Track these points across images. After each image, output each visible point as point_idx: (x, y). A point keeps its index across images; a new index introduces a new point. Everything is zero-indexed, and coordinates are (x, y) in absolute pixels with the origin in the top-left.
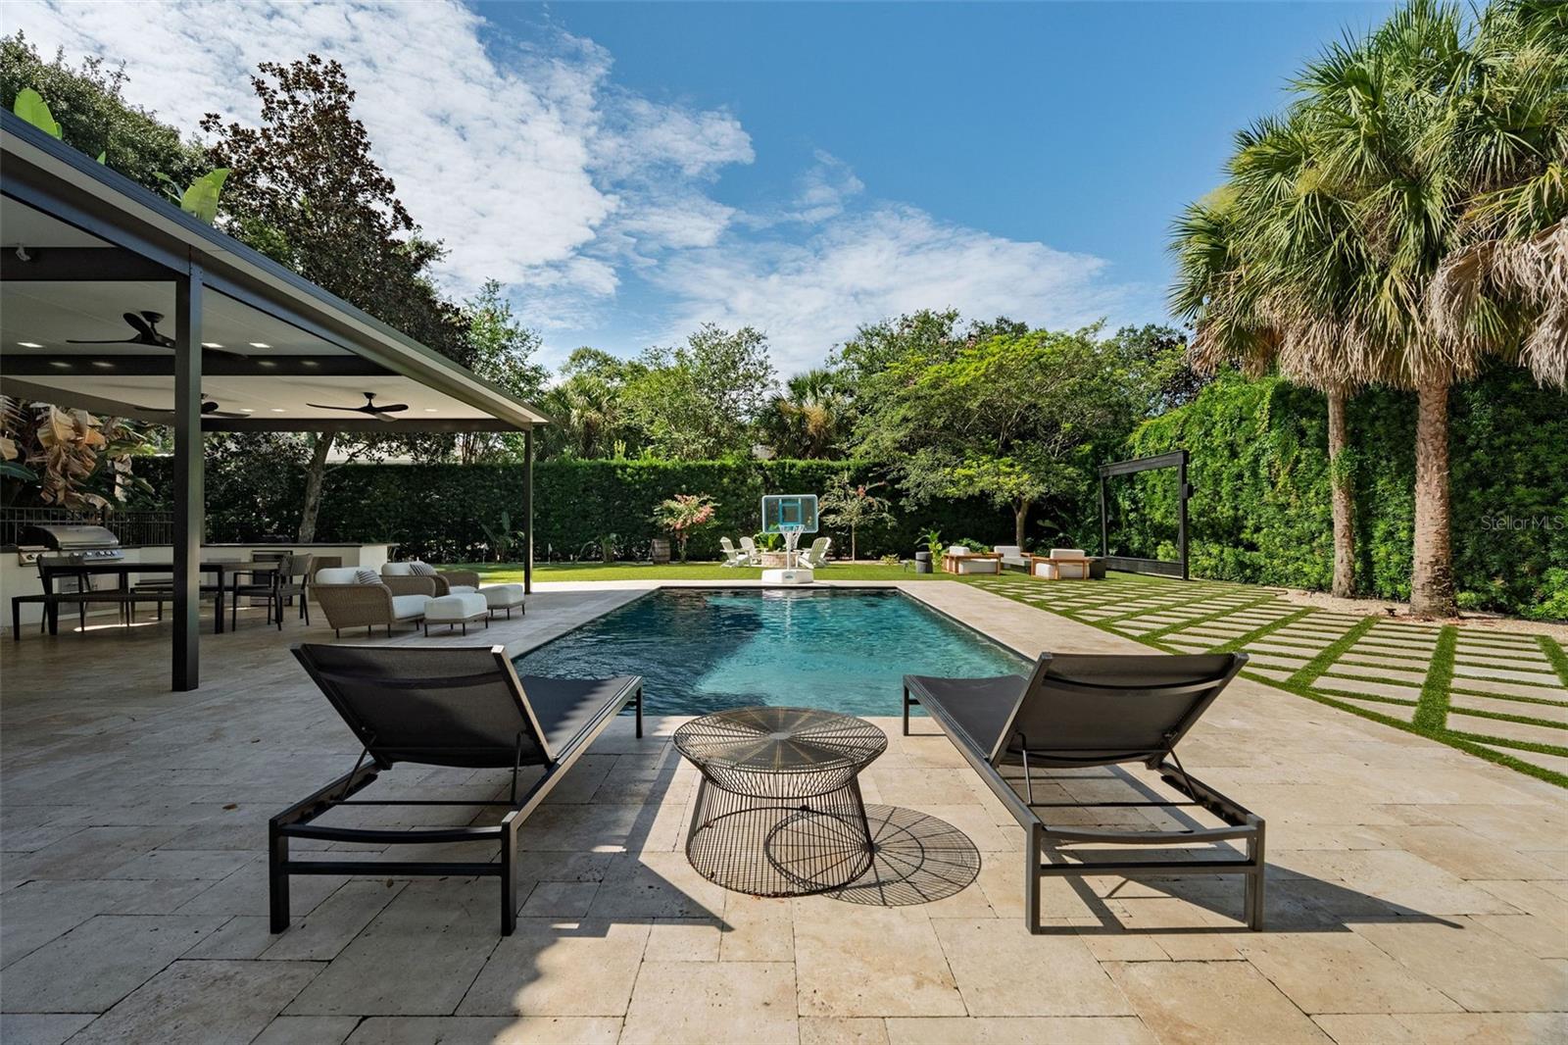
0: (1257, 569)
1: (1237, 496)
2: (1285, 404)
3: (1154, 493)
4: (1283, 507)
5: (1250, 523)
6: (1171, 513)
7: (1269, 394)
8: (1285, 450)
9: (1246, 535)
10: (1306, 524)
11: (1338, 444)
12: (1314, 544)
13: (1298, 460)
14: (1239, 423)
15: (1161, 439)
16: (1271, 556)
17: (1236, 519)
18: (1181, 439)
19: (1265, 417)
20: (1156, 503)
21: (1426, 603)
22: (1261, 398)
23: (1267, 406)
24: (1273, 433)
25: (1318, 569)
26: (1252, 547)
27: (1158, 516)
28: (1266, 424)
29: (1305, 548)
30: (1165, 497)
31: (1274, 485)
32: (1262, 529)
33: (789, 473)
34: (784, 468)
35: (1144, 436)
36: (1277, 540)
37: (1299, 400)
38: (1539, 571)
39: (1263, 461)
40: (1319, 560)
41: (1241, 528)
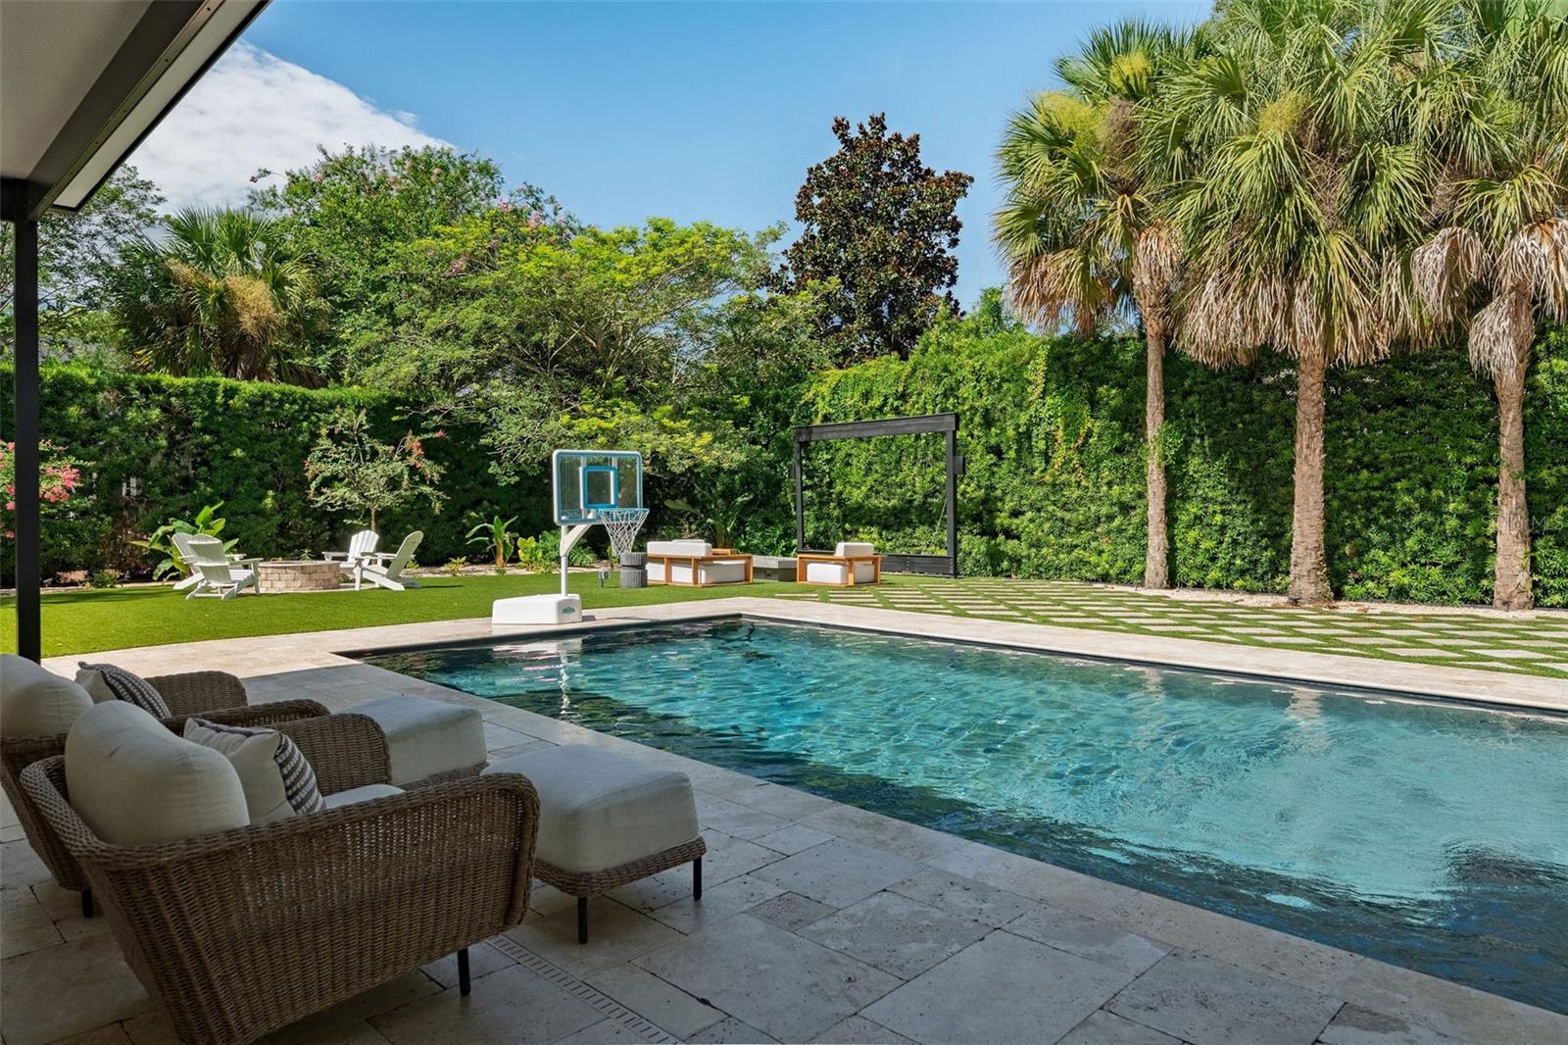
0: (1016, 560)
1: (993, 473)
2: (1065, 368)
3: (848, 464)
4: (1056, 487)
5: (1009, 505)
6: (877, 492)
7: (1043, 353)
8: (1072, 422)
9: (1002, 520)
10: (1093, 508)
11: (1160, 418)
12: (1099, 530)
13: (1089, 434)
14: (1000, 385)
15: (866, 396)
16: (1037, 545)
17: (985, 501)
18: (903, 397)
19: (1040, 380)
20: (854, 479)
21: (1312, 589)
22: (1033, 357)
23: (1042, 367)
24: (1049, 400)
25: (1105, 556)
26: (1009, 534)
27: (857, 495)
28: (1040, 389)
29: (1085, 535)
30: (869, 471)
31: (1048, 461)
32: (1023, 513)
33: (226, 405)
34: (212, 395)
35: (835, 391)
36: (1046, 526)
37: (1084, 363)
38: (1360, 553)
39: (1039, 431)
40: (1104, 547)
41: (993, 513)
